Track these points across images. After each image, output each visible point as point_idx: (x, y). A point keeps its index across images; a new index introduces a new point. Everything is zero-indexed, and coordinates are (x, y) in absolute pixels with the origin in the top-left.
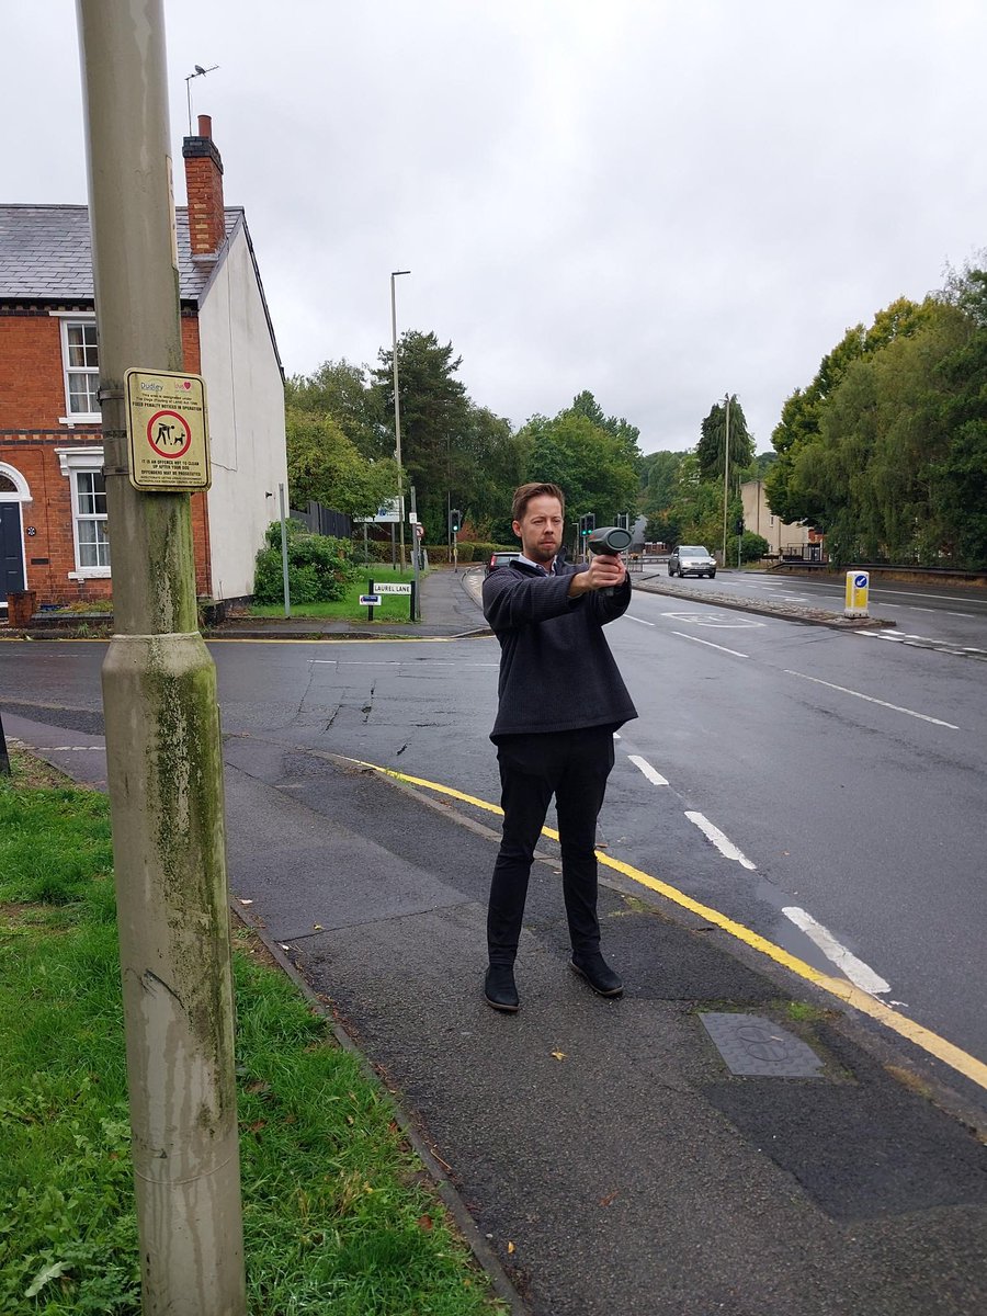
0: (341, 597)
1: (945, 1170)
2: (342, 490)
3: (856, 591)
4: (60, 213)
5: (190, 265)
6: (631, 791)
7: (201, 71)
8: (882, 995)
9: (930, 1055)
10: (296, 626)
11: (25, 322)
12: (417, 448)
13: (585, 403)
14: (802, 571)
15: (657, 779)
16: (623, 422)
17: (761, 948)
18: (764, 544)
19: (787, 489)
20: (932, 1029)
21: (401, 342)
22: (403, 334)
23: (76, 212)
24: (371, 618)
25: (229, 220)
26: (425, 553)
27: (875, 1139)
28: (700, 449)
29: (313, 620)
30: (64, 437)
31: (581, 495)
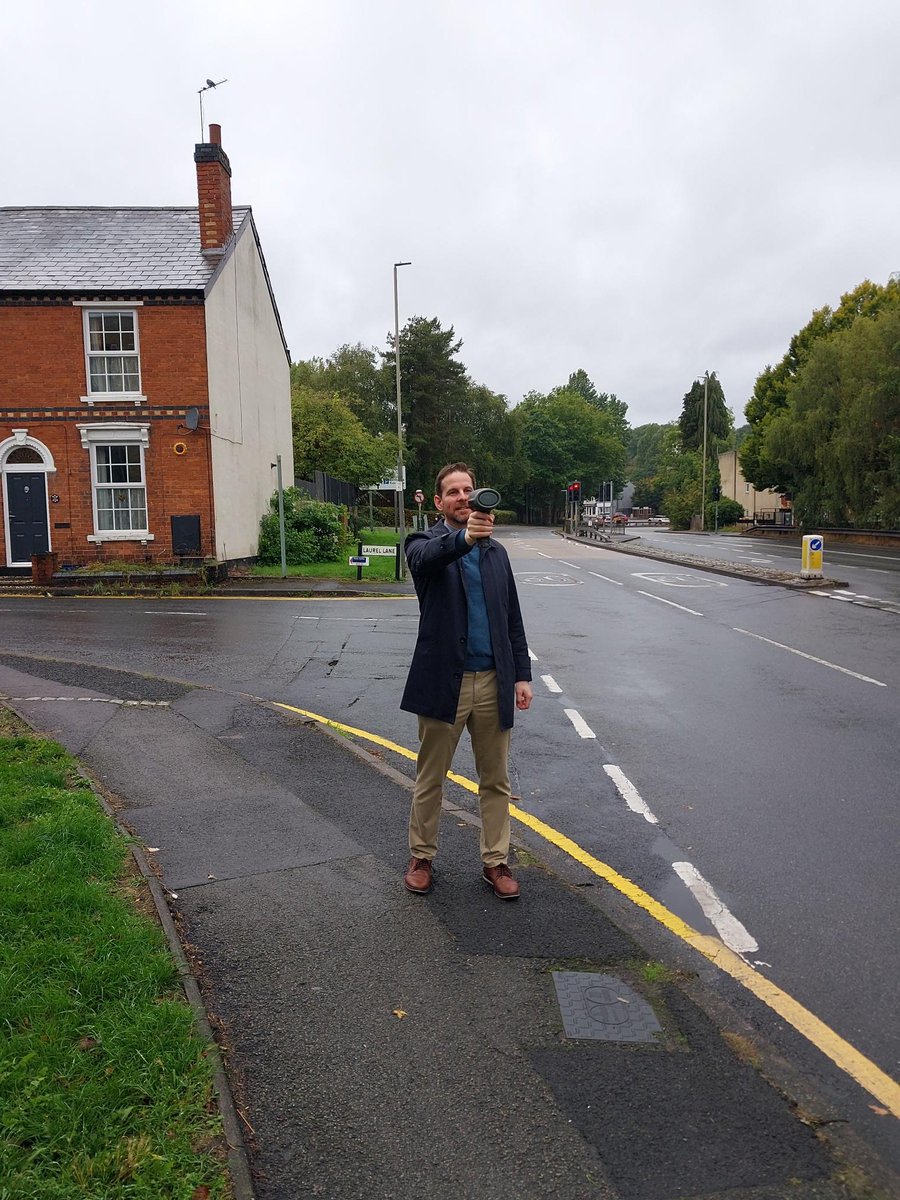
0: (339, 557)
1: (754, 1148)
2: (347, 462)
3: (812, 554)
4: (87, 214)
5: (201, 258)
6: (558, 744)
7: (211, 84)
8: (747, 955)
9: (781, 1019)
10: (290, 585)
11: (52, 312)
12: (422, 423)
13: (580, 380)
14: (773, 534)
15: (585, 731)
16: (613, 398)
17: (641, 904)
18: (740, 510)
19: (759, 458)
20: (788, 992)
21: (408, 327)
22: (409, 319)
23: (102, 213)
24: (360, 577)
25: (237, 218)
26: (425, 517)
27: (690, 1111)
28: (682, 421)
29: (307, 580)
30: (85, 414)
31: (572, 465)
